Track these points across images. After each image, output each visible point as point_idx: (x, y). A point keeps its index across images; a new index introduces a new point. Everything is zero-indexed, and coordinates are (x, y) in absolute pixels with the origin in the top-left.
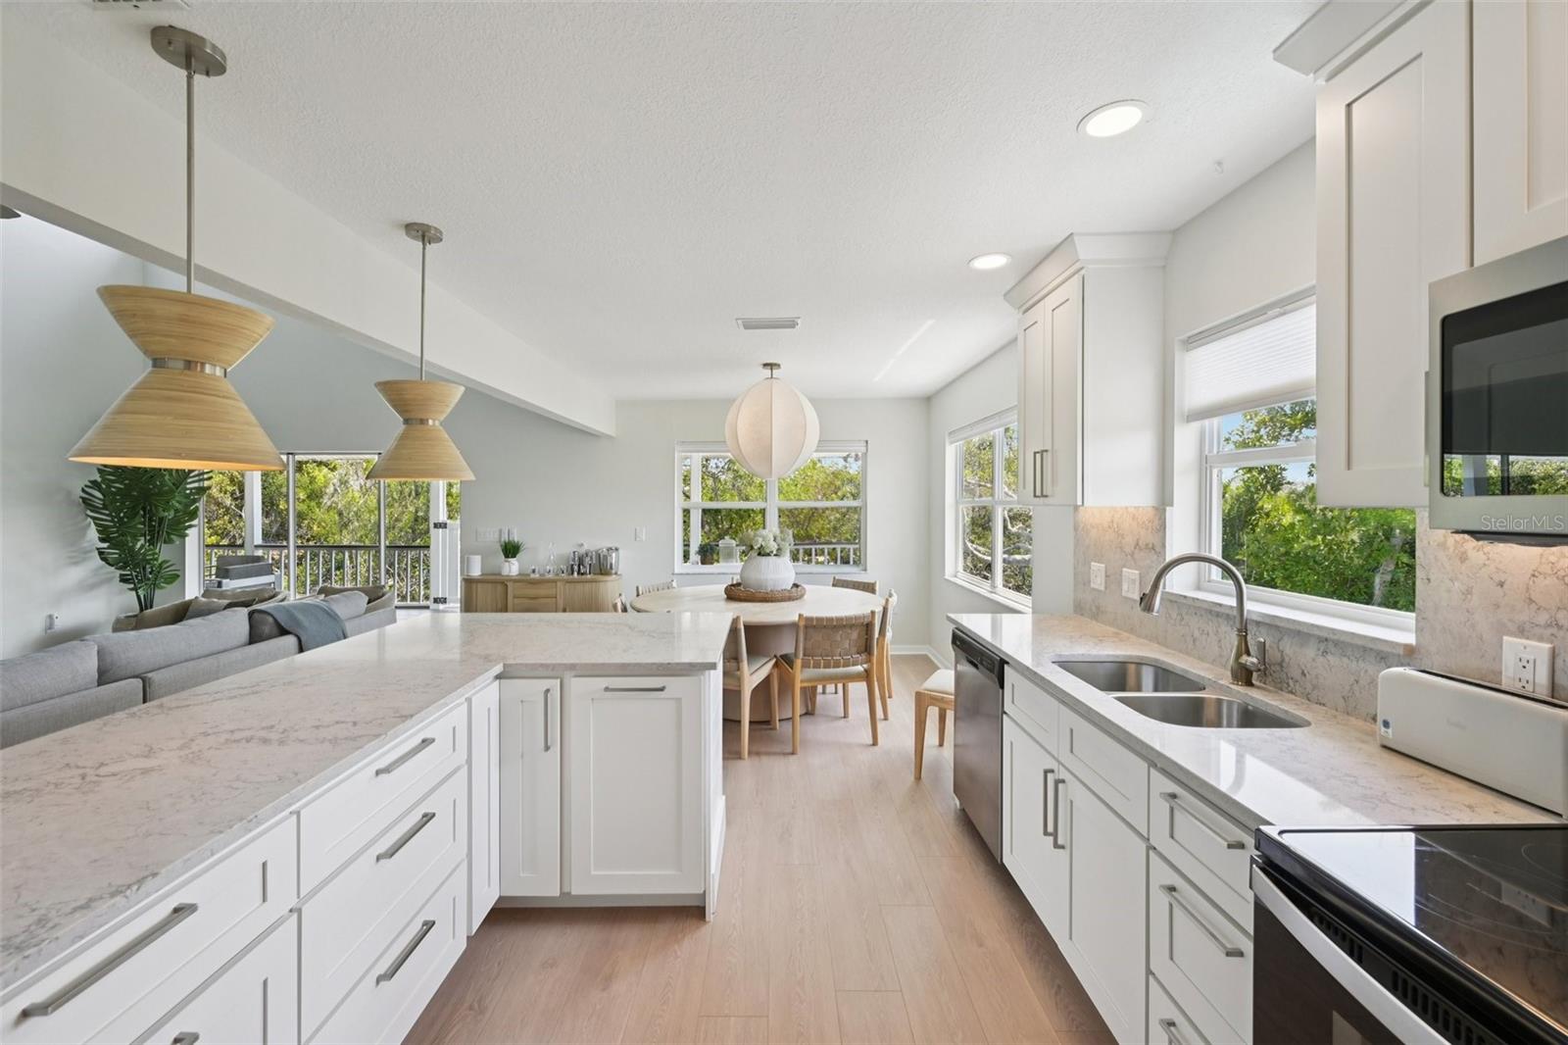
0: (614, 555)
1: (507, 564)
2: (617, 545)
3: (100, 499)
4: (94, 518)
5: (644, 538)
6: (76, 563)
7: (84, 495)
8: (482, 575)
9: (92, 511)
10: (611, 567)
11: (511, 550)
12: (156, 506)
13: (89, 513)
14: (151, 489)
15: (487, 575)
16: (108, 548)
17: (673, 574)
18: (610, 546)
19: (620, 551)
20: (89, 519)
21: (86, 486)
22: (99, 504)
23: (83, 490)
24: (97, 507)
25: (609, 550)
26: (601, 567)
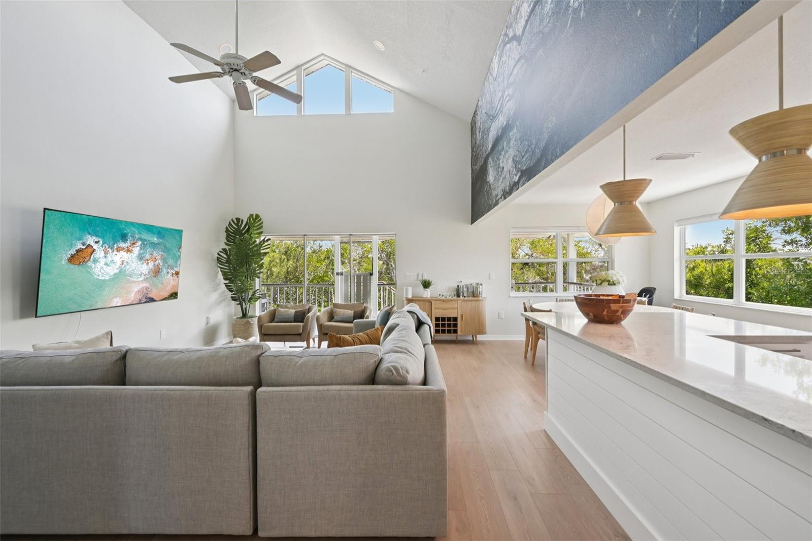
0: (481, 287)
1: (426, 292)
2: (481, 282)
3: (224, 258)
4: (221, 268)
5: (494, 278)
6: (215, 291)
7: (219, 256)
8: (412, 297)
9: (220, 264)
10: (480, 294)
11: (426, 285)
12: (251, 262)
13: (219, 265)
14: (249, 253)
15: (414, 297)
16: (229, 283)
17: (509, 297)
18: (477, 282)
19: (483, 285)
20: (219, 269)
21: (220, 251)
22: (224, 260)
23: (218, 254)
24: (223, 262)
25: (477, 284)
26: (474, 293)
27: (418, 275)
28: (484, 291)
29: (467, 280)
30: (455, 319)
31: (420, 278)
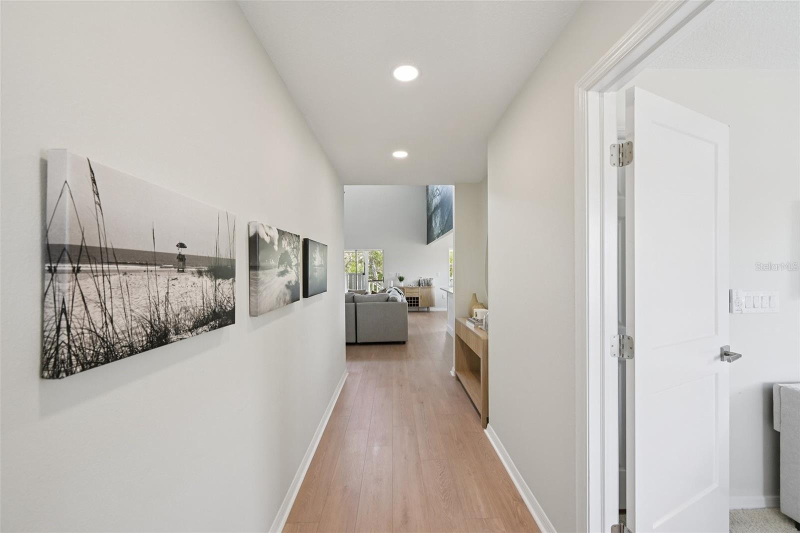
0: (432, 280)
1: (401, 283)
2: (433, 278)
5: (440, 276)
10: (431, 284)
11: (401, 279)
25: (430, 279)
26: (428, 284)
27: (396, 274)
28: (434, 283)
29: (425, 276)
30: (418, 298)
31: (398, 275)
